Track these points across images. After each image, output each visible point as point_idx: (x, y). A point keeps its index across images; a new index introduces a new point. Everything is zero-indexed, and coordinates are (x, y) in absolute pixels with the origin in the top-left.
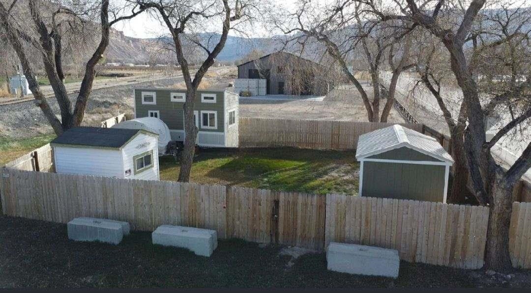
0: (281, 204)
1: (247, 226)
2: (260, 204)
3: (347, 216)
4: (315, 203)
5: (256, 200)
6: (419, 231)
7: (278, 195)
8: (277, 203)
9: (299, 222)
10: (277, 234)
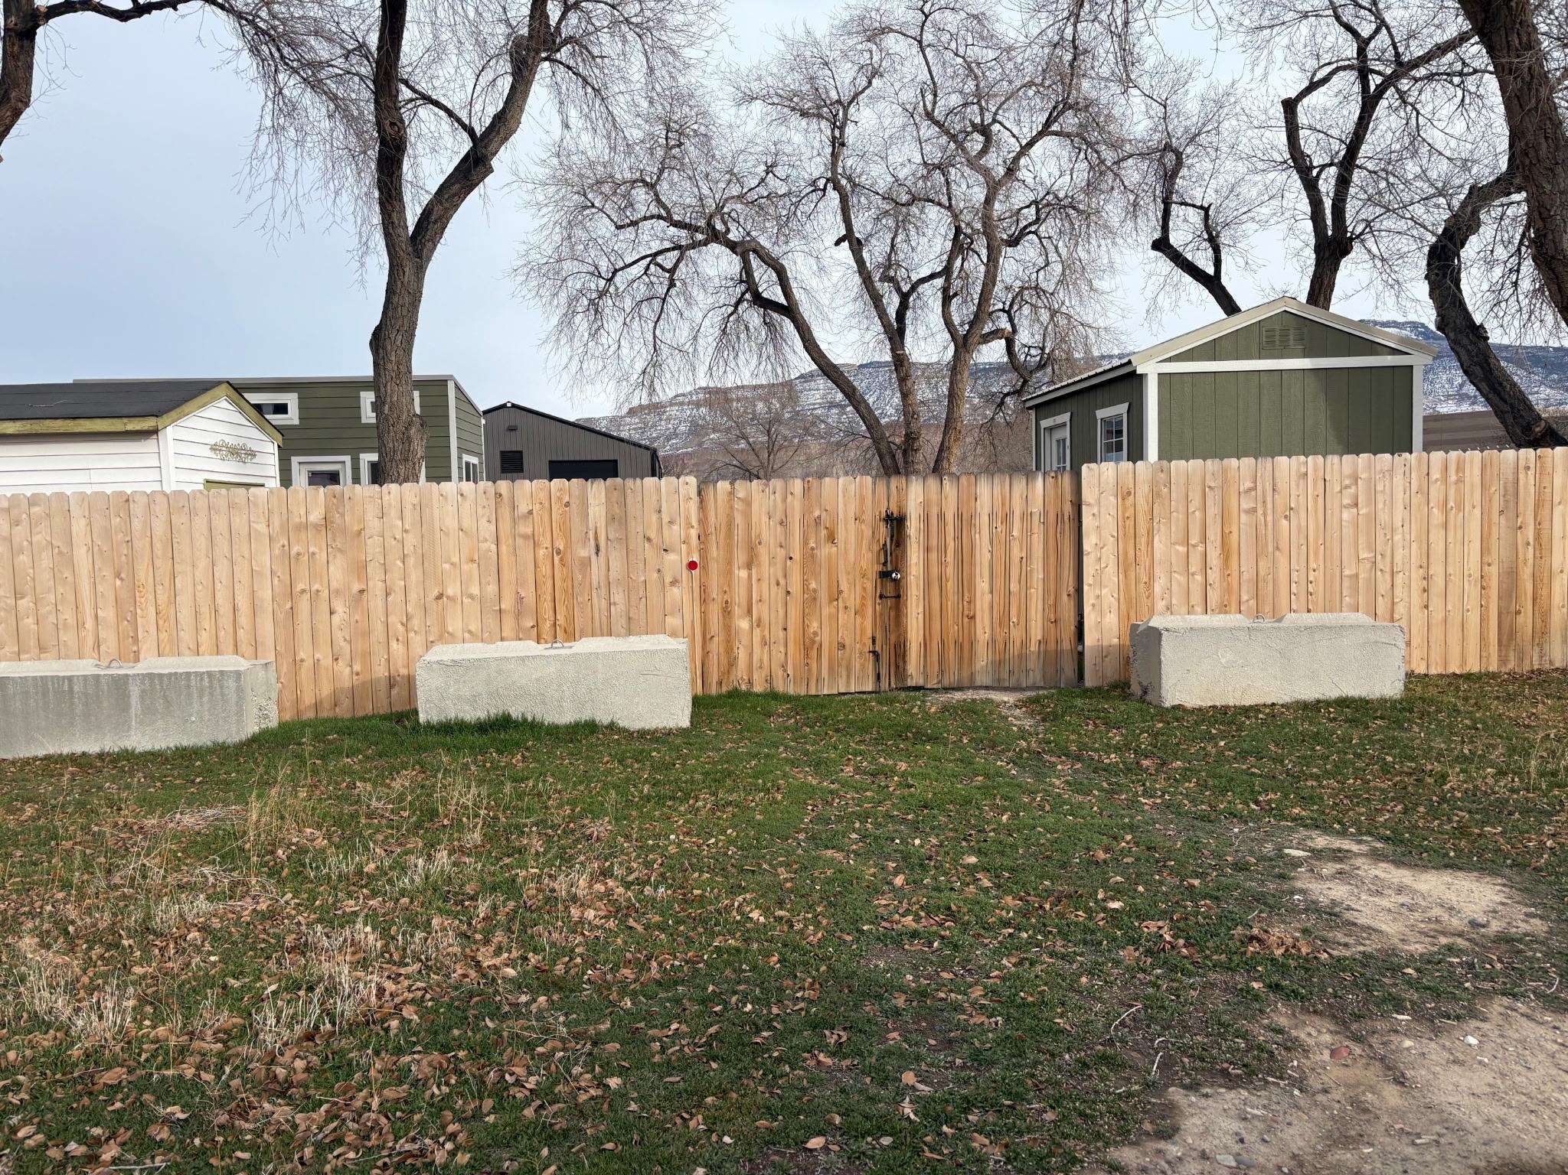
0: (913, 527)
1: (781, 634)
2: (832, 538)
3: (1156, 539)
4: (1037, 507)
5: (818, 521)
6: (1398, 559)
7: (903, 494)
8: (896, 523)
9: (982, 585)
10: (900, 652)
